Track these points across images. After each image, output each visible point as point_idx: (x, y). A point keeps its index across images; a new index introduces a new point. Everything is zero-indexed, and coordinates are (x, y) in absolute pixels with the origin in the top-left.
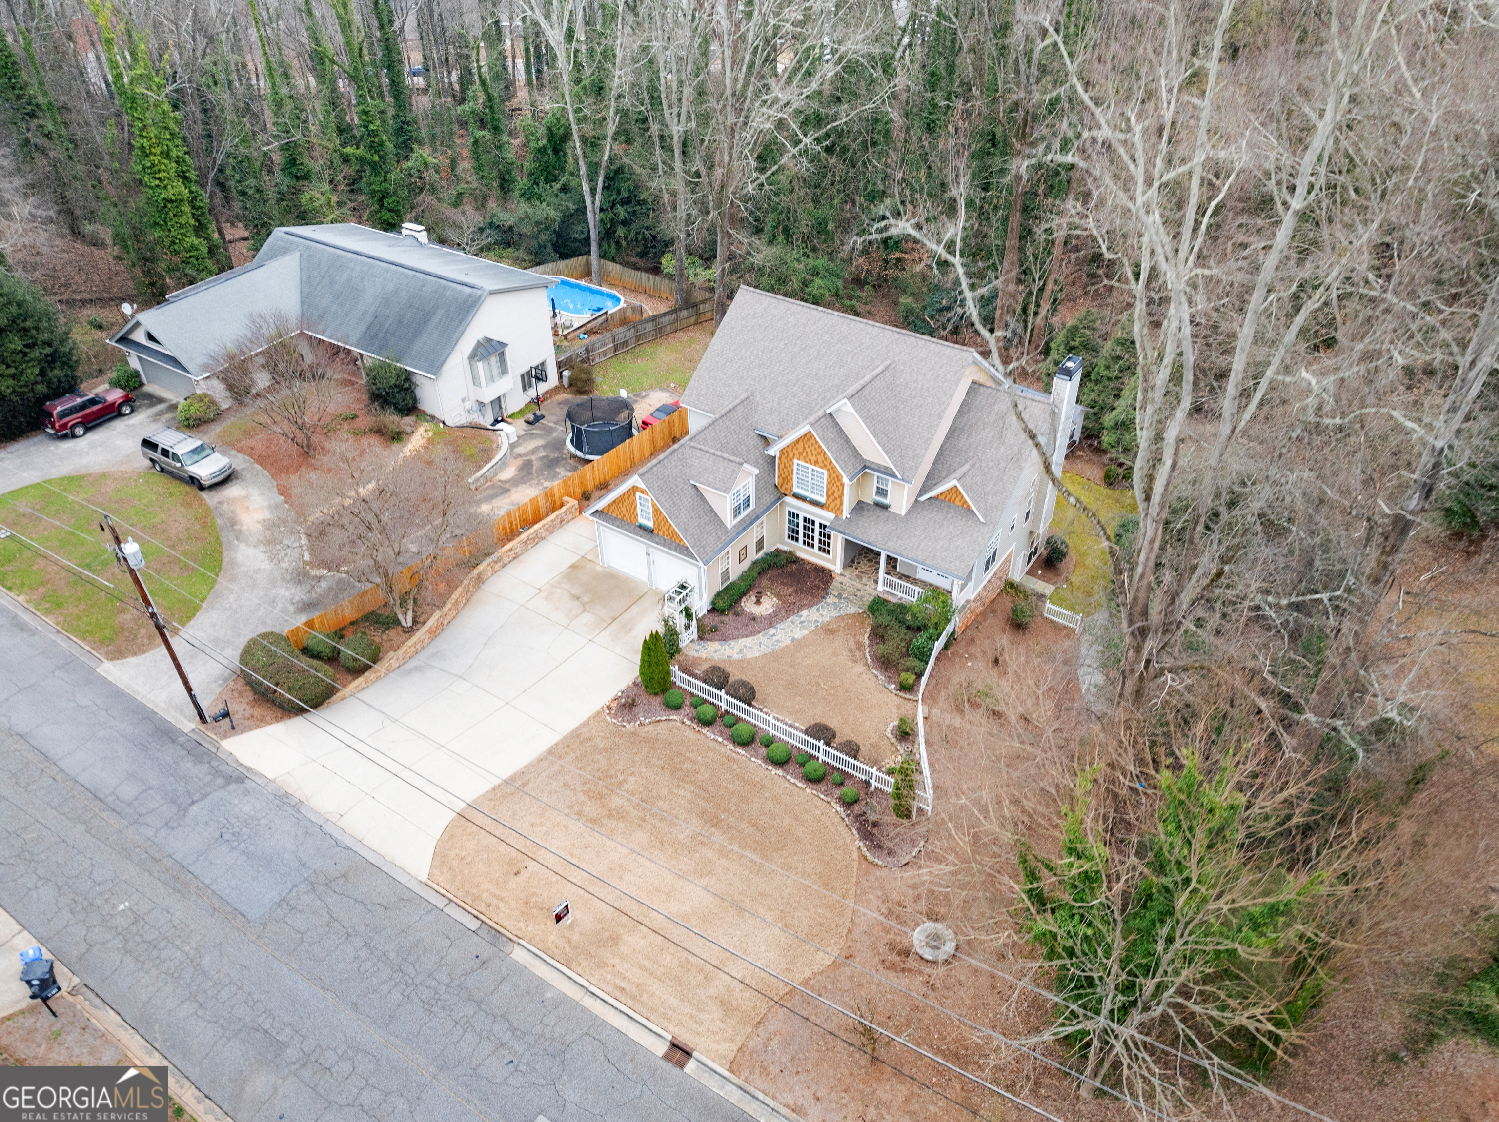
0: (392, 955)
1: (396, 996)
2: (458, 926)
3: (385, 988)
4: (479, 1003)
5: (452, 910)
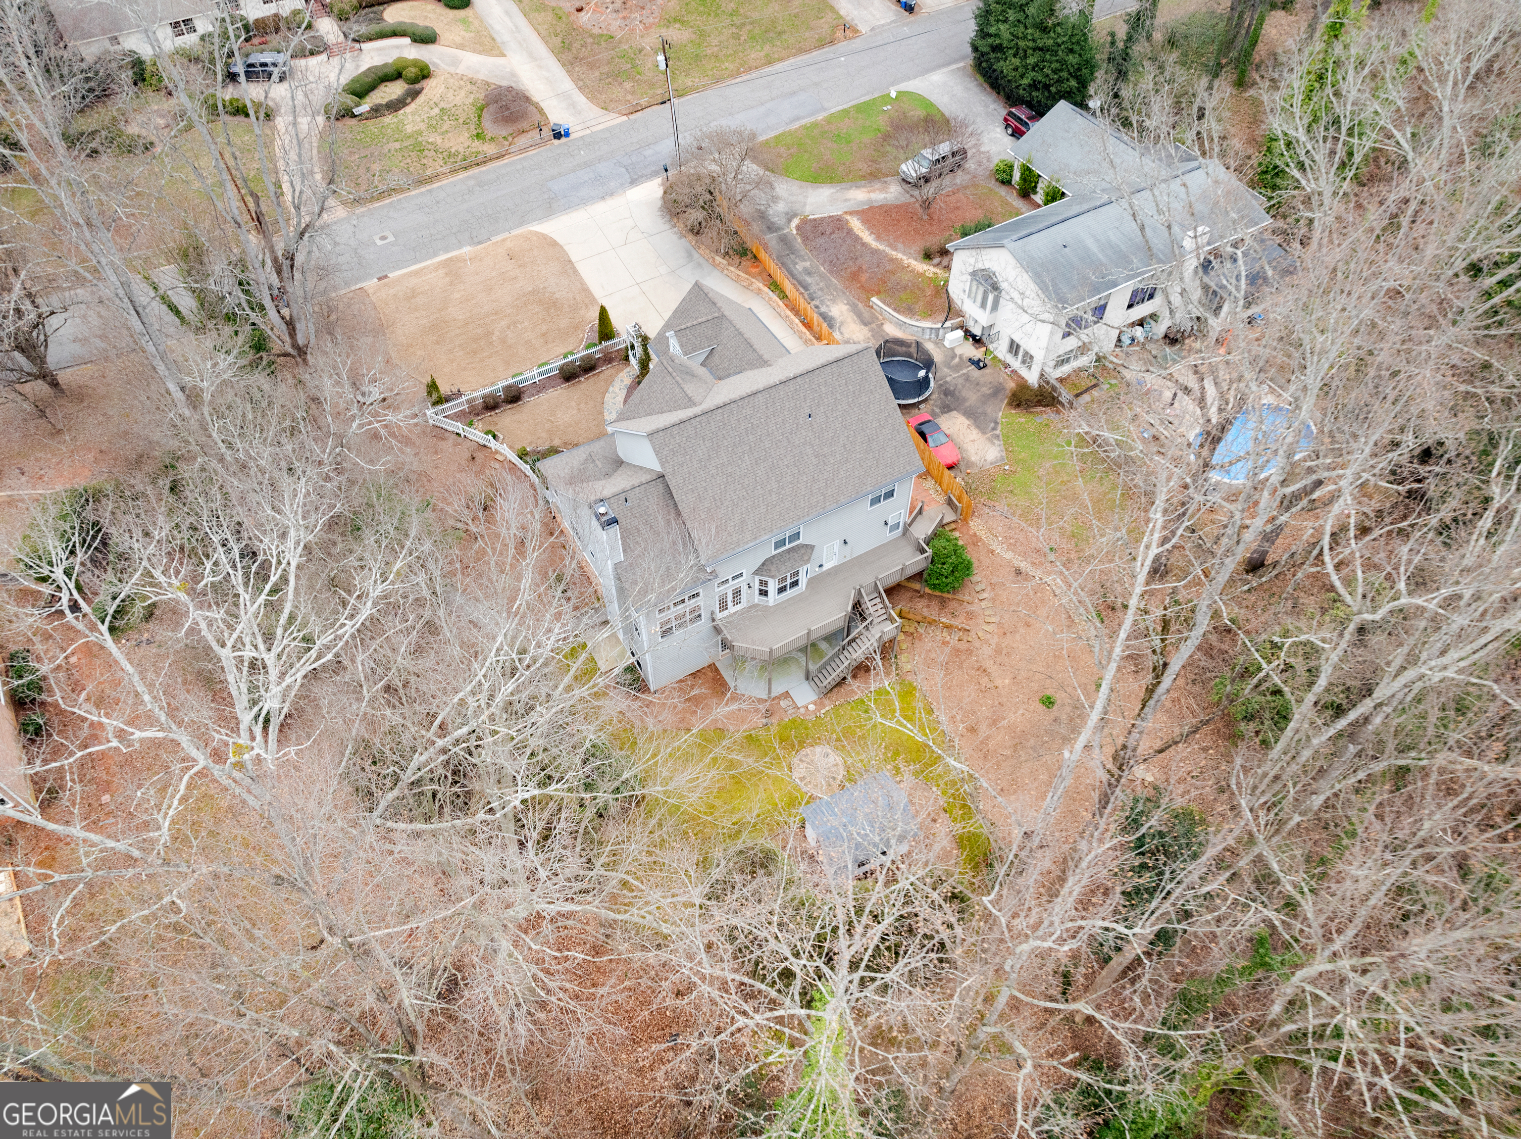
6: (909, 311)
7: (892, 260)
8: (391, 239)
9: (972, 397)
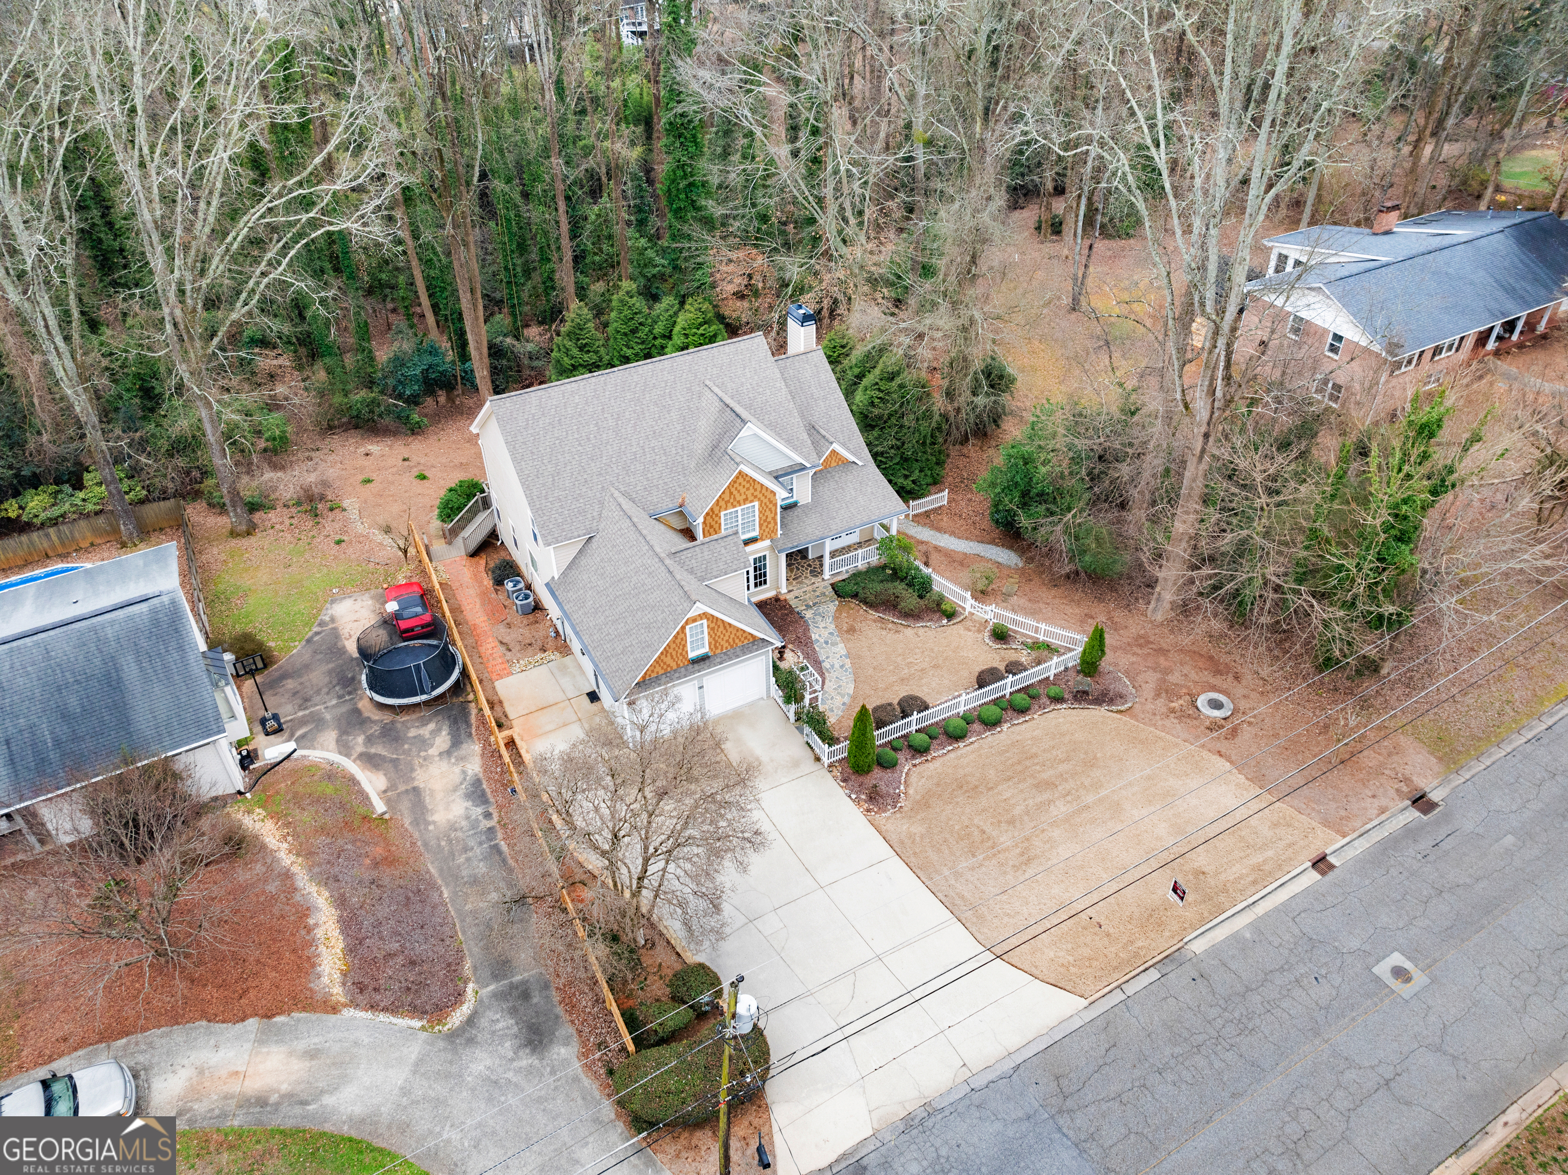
0: (1178, 1050)
1: (1229, 1056)
2: (1153, 987)
3: (1217, 1064)
4: (1248, 989)
5: (1130, 989)
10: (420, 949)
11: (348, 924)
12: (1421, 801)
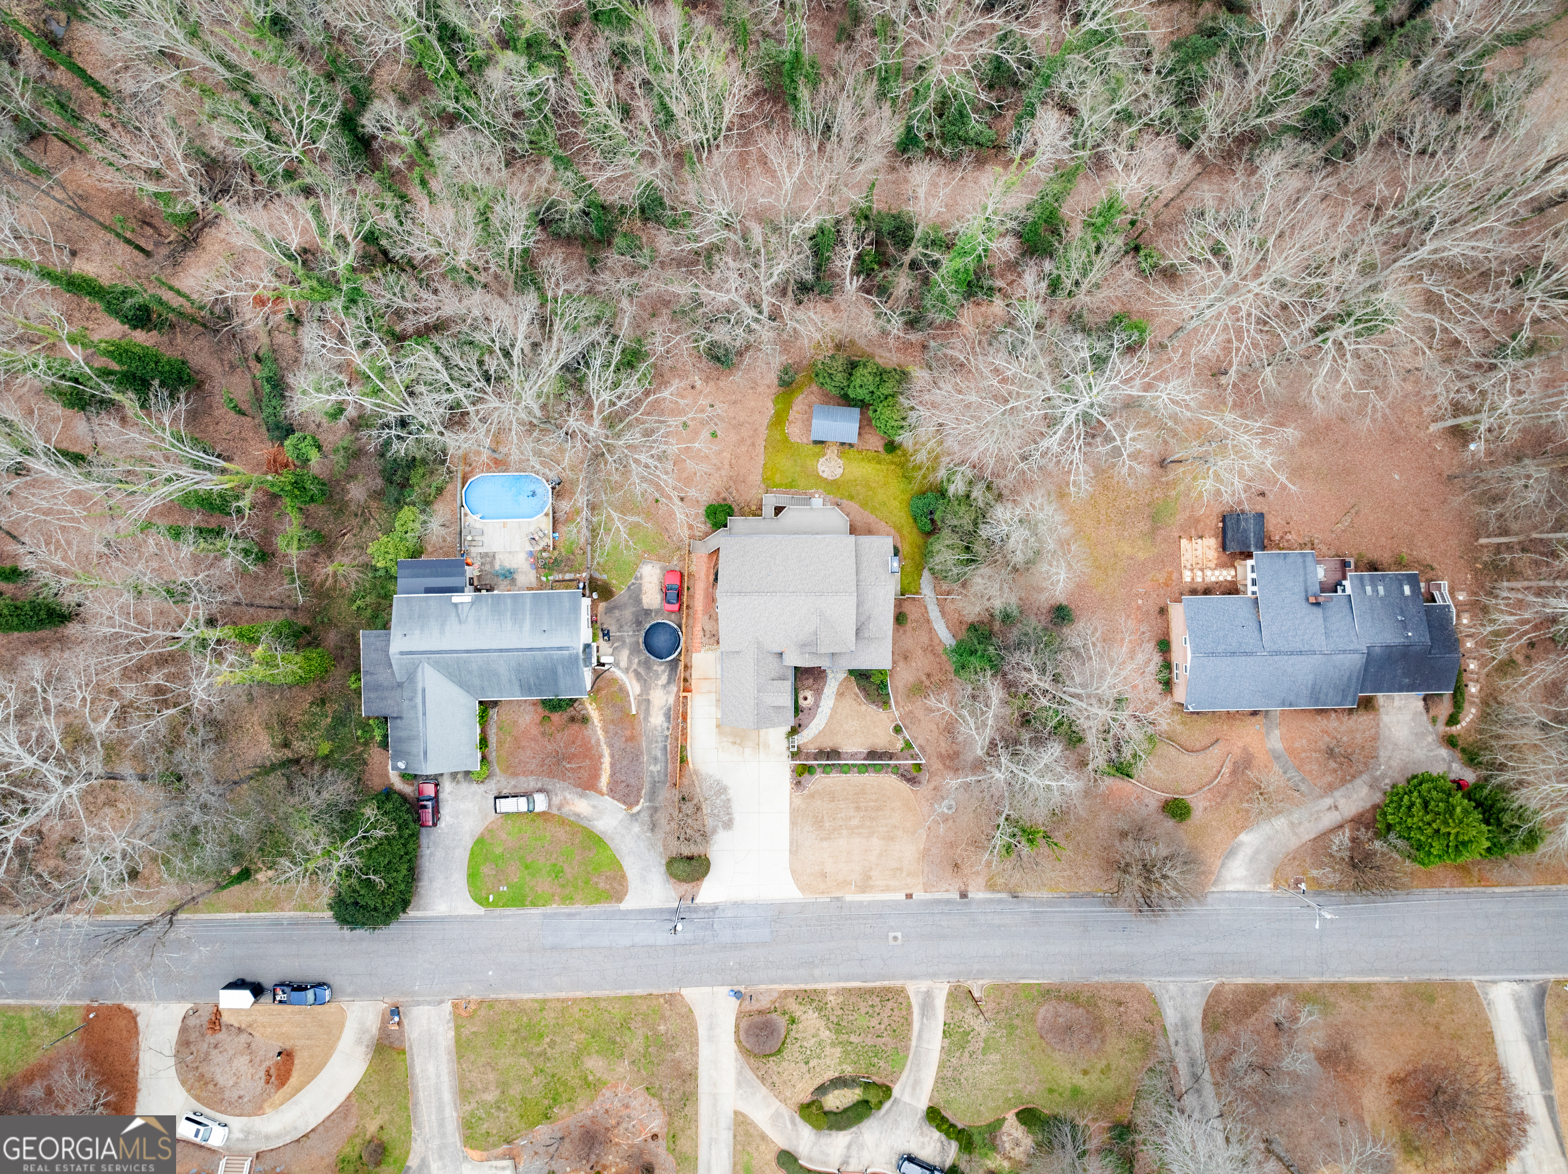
2: (824, 903)
6: (622, 690)
7: (606, 731)
8: (891, 935)
9: (628, 614)
10: (632, 781)
11: (612, 765)
12: (964, 895)
